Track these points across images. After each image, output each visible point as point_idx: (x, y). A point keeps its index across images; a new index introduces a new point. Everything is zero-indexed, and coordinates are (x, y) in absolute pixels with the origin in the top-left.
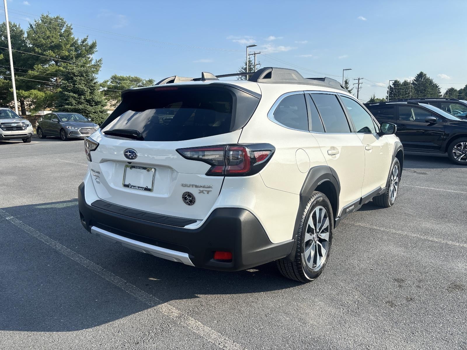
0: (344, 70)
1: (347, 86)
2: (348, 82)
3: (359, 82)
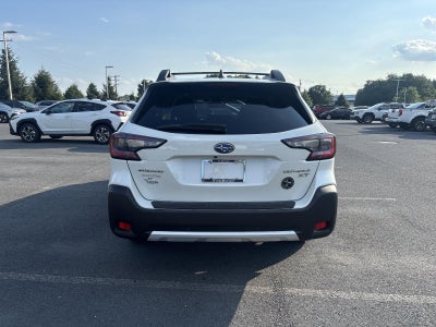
0: (106, 67)
1: (110, 82)
2: (110, 79)
3: (116, 79)
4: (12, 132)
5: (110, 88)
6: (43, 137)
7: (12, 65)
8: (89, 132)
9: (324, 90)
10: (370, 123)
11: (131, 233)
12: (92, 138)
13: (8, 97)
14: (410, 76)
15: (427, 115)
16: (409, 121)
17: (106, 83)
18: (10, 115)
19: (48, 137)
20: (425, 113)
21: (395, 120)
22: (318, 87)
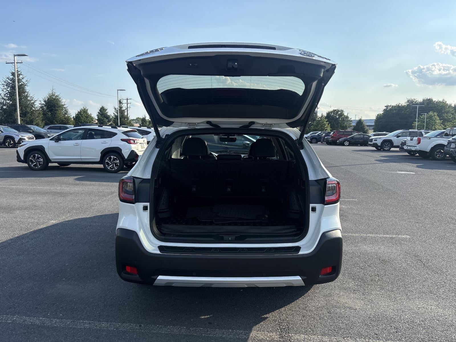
0: (118, 90)
1: (122, 105)
2: (122, 102)
3: (127, 102)
4: (19, 160)
5: (122, 112)
6: (50, 164)
7: (22, 88)
8: (98, 160)
9: (342, 114)
10: (389, 151)
11: (137, 277)
12: (101, 166)
13: (16, 120)
14: (430, 101)
15: (446, 143)
16: (428, 149)
17: (117, 107)
18: (17, 140)
19: (56, 164)
20: (444, 141)
21: (413, 149)
22: (335, 112)
